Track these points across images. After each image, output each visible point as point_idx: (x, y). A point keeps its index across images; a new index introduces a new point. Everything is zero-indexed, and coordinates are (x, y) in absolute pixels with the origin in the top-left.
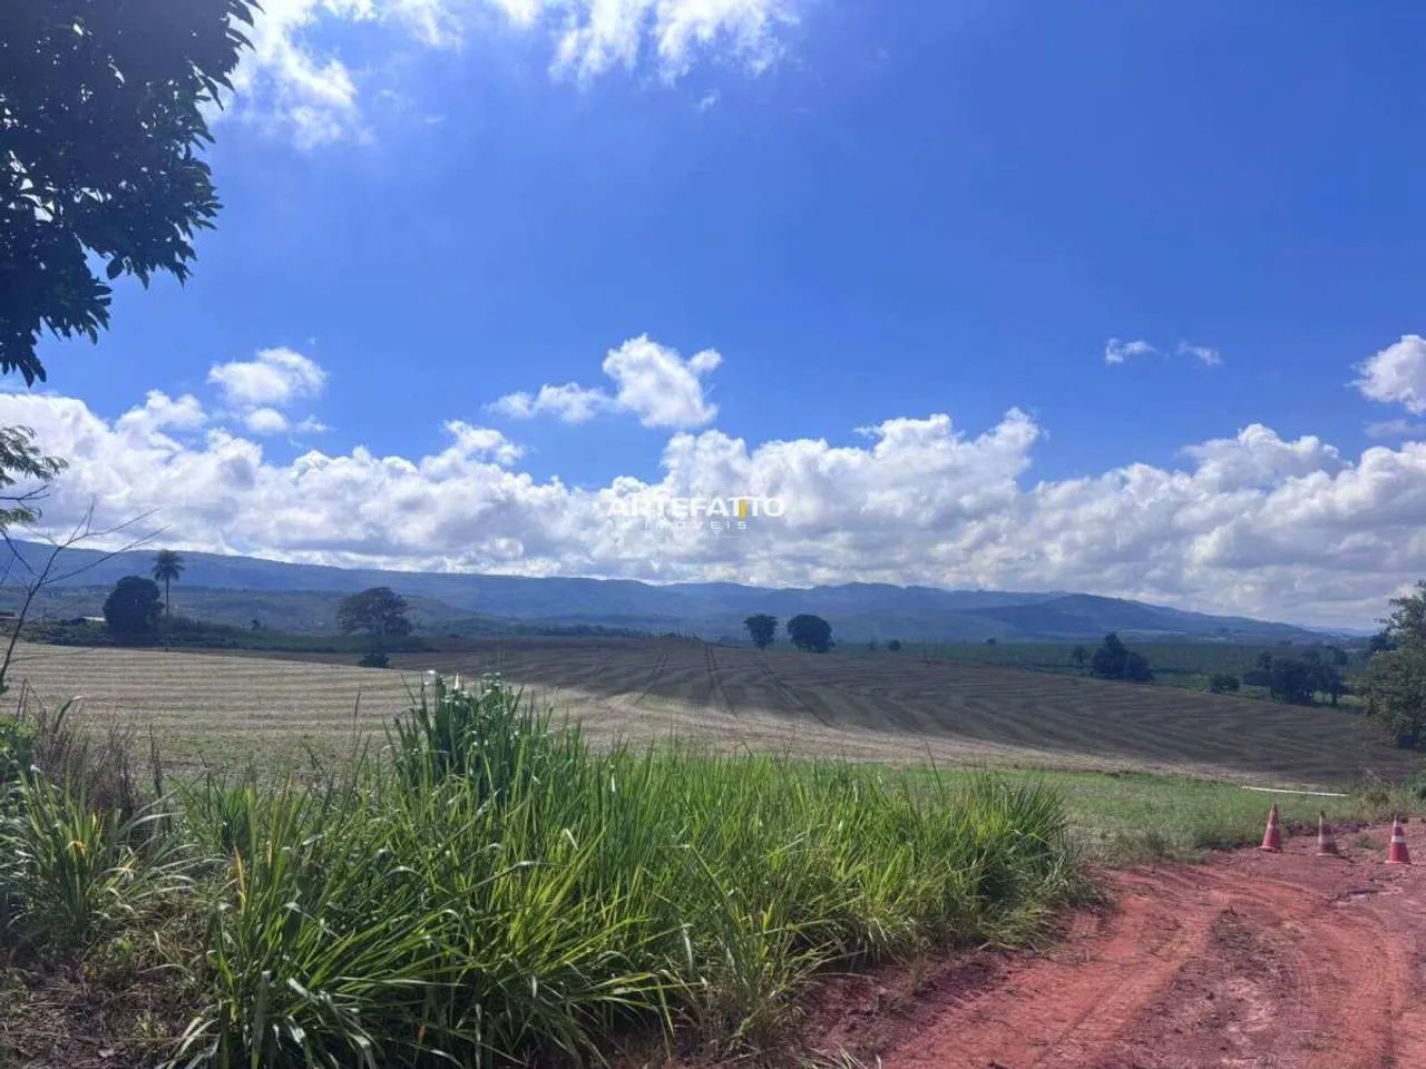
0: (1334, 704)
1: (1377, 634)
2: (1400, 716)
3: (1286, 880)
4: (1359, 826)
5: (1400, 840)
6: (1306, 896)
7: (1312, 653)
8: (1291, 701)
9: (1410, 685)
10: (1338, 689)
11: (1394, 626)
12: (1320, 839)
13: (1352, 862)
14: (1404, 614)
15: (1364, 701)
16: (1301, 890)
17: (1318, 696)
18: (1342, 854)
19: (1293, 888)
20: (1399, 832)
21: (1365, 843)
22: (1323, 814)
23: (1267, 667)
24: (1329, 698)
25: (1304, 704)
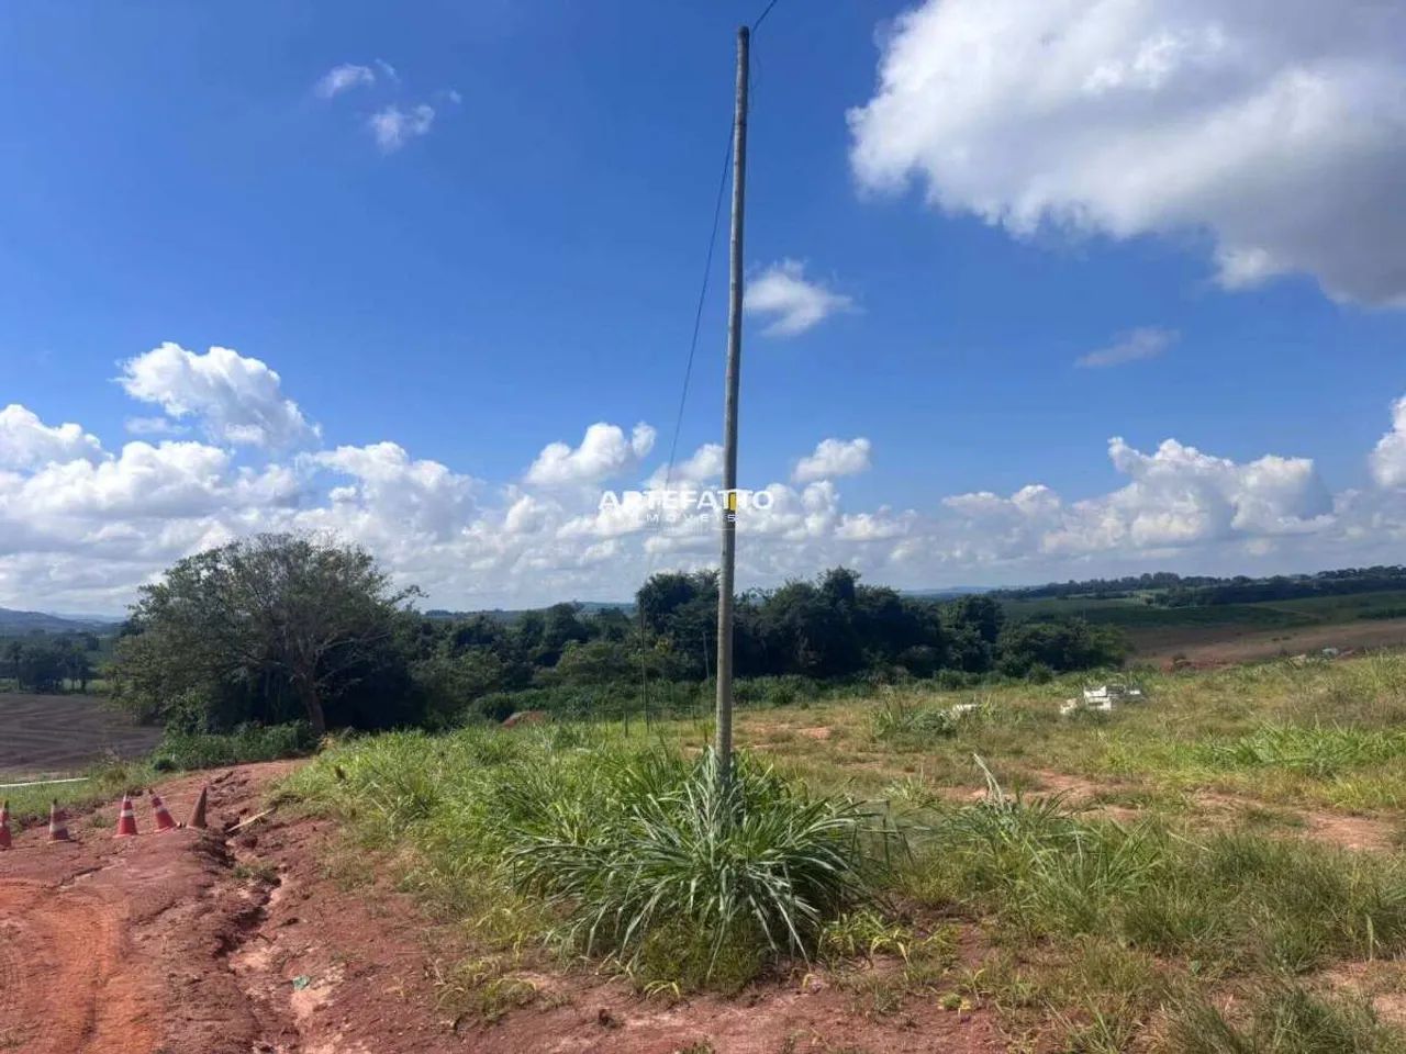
0: (83, 691)
1: (128, 619)
2: (143, 696)
3: (12, 876)
4: (95, 806)
5: (129, 812)
6: (30, 889)
7: (64, 642)
8: (39, 691)
9: (153, 666)
10: (87, 676)
11: (141, 612)
12: (51, 828)
13: (82, 843)
14: (151, 601)
15: (112, 684)
16: (23, 884)
17: (67, 683)
18: (72, 838)
19: (16, 884)
20: (128, 806)
21: (97, 824)
22: (55, 802)
23: (17, 658)
24: (78, 685)
25: (54, 694)
